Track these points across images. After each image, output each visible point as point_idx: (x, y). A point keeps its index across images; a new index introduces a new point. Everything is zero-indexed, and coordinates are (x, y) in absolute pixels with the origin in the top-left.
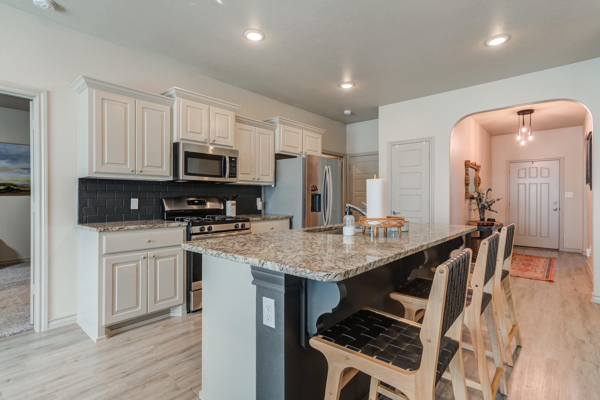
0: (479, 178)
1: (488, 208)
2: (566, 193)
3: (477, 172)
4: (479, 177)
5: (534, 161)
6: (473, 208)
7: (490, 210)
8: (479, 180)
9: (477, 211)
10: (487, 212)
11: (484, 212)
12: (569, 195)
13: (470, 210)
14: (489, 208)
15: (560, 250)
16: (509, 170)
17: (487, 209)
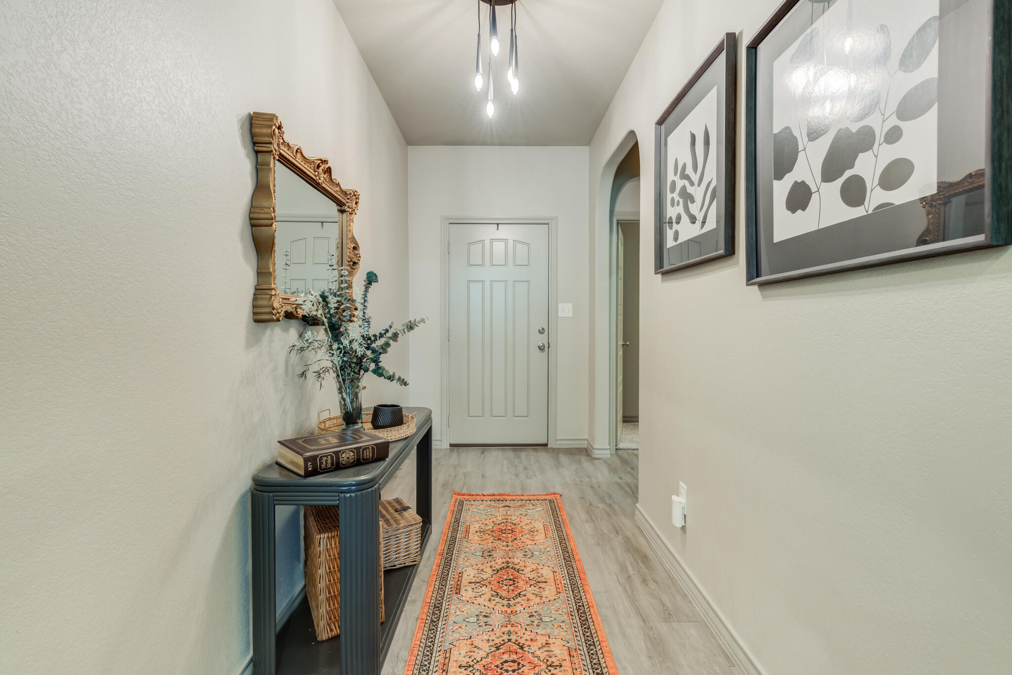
0: (353, 240)
1: (372, 366)
2: (560, 305)
3: (345, 215)
4: (354, 238)
5: (501, 222)
6: (316, 368)
7: (378, 371)
8: (355, 248)
9: (331, 381)
10: (368, 380)
11: (354, 381)
12: (565, 310)
13: (303, 374)
14: (376, 361)
15: (549, 446)
16: (449, 243)
17: (366, 370)
